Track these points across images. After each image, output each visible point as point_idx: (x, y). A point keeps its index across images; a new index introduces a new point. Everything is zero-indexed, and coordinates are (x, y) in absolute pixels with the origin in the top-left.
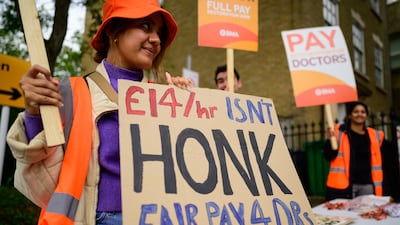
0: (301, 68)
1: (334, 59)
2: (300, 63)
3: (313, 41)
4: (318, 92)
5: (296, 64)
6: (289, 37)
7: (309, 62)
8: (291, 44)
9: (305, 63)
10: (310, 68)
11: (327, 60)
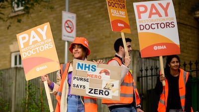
0: (145, 30)
1: (167, 25)
2: (145, 27)
3: (154, 11)
4: (155, 48)
5: (142, 27)
6: (138, 7)
7: (150, 27)
8: (139, 13)
9: (147, 27)
10: (151, 31)
11: (163, 26)
